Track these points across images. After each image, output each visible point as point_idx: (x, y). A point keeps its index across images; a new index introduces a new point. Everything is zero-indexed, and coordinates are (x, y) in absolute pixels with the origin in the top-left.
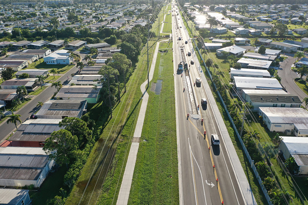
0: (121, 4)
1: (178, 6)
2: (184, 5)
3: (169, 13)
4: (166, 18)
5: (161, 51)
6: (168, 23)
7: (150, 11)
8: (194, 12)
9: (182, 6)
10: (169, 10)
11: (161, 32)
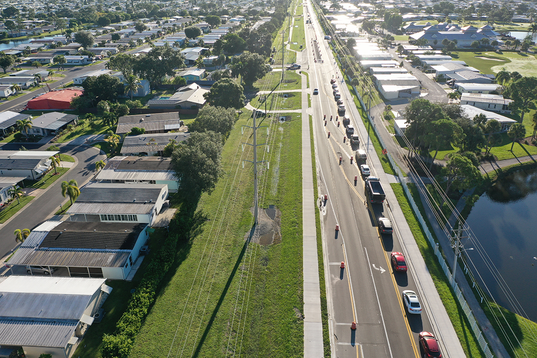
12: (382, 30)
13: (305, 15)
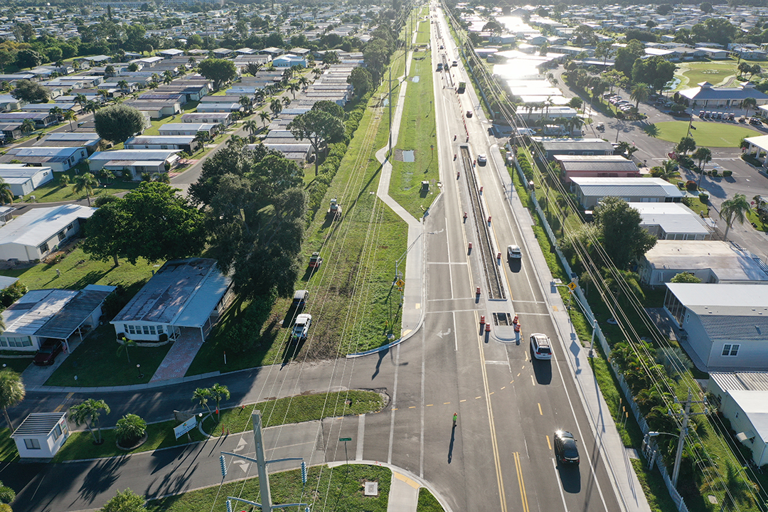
0: (327, 5)
1: (443, 8)
2: (455, 6)
3: (425, 20)
4: (420, 27)
5: (416, 59)
6: (424, 32)
7: (390, 15)
8: (471, 17)
9: (450, 7)
10: (425, 14)
11: (414, 42)
12: (634, 103)
13: (434, 45)
